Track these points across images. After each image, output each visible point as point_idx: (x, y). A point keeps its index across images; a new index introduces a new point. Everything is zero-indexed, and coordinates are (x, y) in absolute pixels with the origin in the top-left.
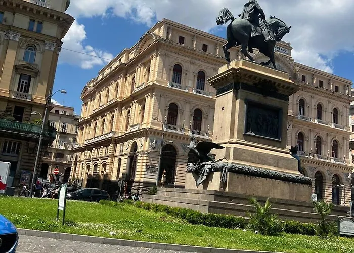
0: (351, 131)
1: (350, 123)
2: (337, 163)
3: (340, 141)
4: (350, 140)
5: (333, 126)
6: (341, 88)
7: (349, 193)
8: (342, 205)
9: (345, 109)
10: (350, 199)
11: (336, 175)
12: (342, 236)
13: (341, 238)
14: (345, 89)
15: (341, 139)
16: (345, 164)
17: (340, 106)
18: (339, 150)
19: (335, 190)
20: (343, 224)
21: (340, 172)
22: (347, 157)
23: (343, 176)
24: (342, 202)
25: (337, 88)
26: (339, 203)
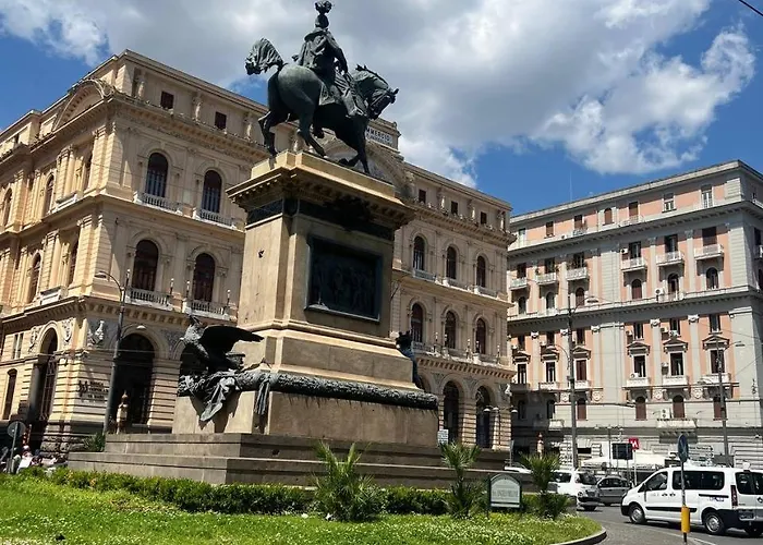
0: (509, 301)
1: (508, 286)
2: (485, 364)
3: (489, 319)
4: (509, 319)
5: (476, 291)
6: (490, 217)
7: (507, 423)
8: (494, 448)
9: (499, 258)
10: (510, 434)
11: (483, 388)
12: (496, 510)
13: (493, 515)
14: (498, 220)
15: (491, 317)
16: (500, 366)
17: (489, 251)
18: (489, 337)
19: (482, 419)
20: (498, 486)
21: (490, 382)
22: (503, 351)
23: (496, 390)
24: (494, 442)
25: (483, 217)
26: (489, 445)
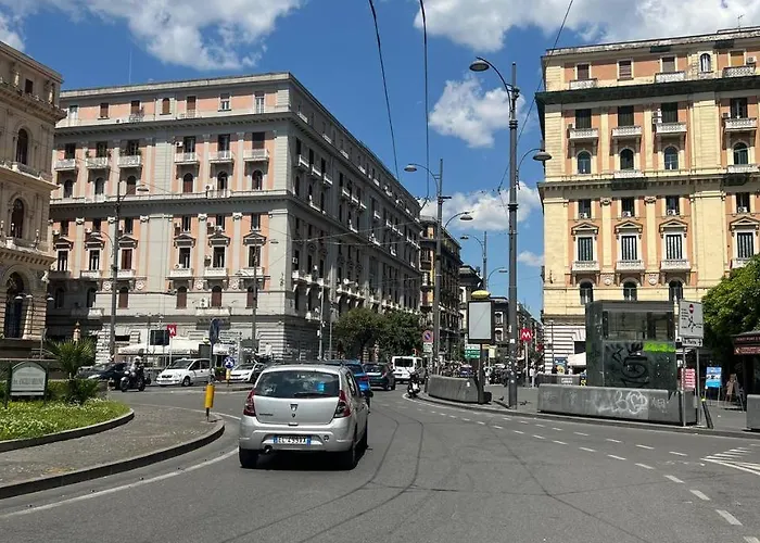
0: (54, 183)
1: (54, 166)
2: (21, 249)
3: (29, 201)
4: (51, 202)
5: (15, 168)
6: (37, 87)
7: (42, 312)
8: (25, 337)
9: (45, 135)
10: (44, 323)
11: (16, 276)
12: (16, 399)
13: (13, 404)
14: (46, 91)
15: (32, 199)
16: (37, 251)
17: (33, 124)
18: (27, 221)
19: (13, 306)
20: (19, 374)
21: (26, 269)
22: (43, 237)
23: (32, 277)
24: (25, 331)
25: (29, 85)
26: (19, 333)
